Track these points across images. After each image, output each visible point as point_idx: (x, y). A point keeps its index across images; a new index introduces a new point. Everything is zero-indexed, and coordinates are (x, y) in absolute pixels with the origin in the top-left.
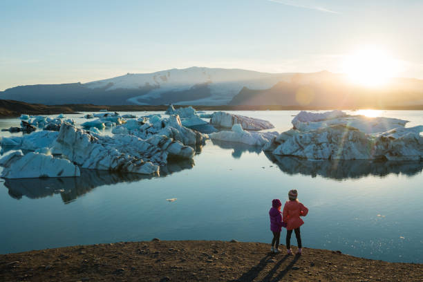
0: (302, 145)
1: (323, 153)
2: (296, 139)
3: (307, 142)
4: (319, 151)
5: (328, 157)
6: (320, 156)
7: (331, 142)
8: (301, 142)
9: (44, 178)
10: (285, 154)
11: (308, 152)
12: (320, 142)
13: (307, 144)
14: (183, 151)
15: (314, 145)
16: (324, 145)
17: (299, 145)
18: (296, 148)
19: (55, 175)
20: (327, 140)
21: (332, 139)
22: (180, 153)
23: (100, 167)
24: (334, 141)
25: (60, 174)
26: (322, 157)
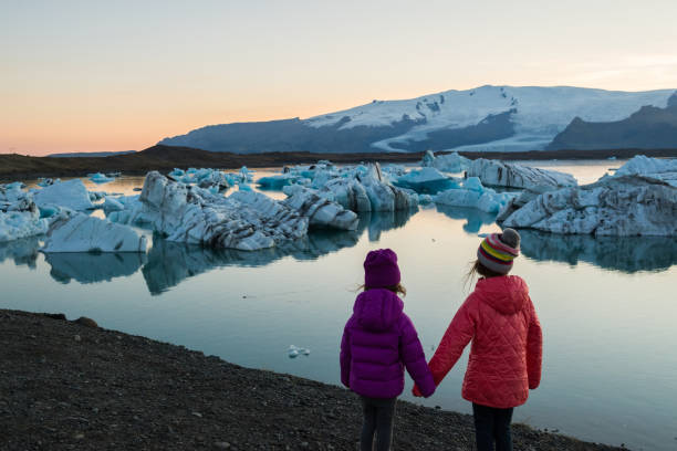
0: (551, 210)
1: (581, 225)
2: (542, 200)
3: (560, 205)
4: (577, 220)
5: (588, 232)
6: (576, 228)
7: (605, 205)
8: (549, 204)
9: (96, 252)
10: (520, 225)
11: (554, 222)
12: (582, 204)
13: (559, 209)
14: (339, 218)
15: (571, 210)
16: (589, 210)
17: (547, 211)
18: (540, 215)
19: (111, 249)
20: (597, 203)
21: (607, 199)
22: (334, 220)
23: (189, 240)
24: (609, 203)
25: (118, 247)
26: (579, 230)
